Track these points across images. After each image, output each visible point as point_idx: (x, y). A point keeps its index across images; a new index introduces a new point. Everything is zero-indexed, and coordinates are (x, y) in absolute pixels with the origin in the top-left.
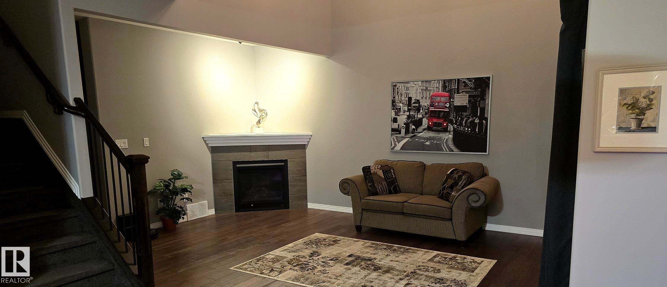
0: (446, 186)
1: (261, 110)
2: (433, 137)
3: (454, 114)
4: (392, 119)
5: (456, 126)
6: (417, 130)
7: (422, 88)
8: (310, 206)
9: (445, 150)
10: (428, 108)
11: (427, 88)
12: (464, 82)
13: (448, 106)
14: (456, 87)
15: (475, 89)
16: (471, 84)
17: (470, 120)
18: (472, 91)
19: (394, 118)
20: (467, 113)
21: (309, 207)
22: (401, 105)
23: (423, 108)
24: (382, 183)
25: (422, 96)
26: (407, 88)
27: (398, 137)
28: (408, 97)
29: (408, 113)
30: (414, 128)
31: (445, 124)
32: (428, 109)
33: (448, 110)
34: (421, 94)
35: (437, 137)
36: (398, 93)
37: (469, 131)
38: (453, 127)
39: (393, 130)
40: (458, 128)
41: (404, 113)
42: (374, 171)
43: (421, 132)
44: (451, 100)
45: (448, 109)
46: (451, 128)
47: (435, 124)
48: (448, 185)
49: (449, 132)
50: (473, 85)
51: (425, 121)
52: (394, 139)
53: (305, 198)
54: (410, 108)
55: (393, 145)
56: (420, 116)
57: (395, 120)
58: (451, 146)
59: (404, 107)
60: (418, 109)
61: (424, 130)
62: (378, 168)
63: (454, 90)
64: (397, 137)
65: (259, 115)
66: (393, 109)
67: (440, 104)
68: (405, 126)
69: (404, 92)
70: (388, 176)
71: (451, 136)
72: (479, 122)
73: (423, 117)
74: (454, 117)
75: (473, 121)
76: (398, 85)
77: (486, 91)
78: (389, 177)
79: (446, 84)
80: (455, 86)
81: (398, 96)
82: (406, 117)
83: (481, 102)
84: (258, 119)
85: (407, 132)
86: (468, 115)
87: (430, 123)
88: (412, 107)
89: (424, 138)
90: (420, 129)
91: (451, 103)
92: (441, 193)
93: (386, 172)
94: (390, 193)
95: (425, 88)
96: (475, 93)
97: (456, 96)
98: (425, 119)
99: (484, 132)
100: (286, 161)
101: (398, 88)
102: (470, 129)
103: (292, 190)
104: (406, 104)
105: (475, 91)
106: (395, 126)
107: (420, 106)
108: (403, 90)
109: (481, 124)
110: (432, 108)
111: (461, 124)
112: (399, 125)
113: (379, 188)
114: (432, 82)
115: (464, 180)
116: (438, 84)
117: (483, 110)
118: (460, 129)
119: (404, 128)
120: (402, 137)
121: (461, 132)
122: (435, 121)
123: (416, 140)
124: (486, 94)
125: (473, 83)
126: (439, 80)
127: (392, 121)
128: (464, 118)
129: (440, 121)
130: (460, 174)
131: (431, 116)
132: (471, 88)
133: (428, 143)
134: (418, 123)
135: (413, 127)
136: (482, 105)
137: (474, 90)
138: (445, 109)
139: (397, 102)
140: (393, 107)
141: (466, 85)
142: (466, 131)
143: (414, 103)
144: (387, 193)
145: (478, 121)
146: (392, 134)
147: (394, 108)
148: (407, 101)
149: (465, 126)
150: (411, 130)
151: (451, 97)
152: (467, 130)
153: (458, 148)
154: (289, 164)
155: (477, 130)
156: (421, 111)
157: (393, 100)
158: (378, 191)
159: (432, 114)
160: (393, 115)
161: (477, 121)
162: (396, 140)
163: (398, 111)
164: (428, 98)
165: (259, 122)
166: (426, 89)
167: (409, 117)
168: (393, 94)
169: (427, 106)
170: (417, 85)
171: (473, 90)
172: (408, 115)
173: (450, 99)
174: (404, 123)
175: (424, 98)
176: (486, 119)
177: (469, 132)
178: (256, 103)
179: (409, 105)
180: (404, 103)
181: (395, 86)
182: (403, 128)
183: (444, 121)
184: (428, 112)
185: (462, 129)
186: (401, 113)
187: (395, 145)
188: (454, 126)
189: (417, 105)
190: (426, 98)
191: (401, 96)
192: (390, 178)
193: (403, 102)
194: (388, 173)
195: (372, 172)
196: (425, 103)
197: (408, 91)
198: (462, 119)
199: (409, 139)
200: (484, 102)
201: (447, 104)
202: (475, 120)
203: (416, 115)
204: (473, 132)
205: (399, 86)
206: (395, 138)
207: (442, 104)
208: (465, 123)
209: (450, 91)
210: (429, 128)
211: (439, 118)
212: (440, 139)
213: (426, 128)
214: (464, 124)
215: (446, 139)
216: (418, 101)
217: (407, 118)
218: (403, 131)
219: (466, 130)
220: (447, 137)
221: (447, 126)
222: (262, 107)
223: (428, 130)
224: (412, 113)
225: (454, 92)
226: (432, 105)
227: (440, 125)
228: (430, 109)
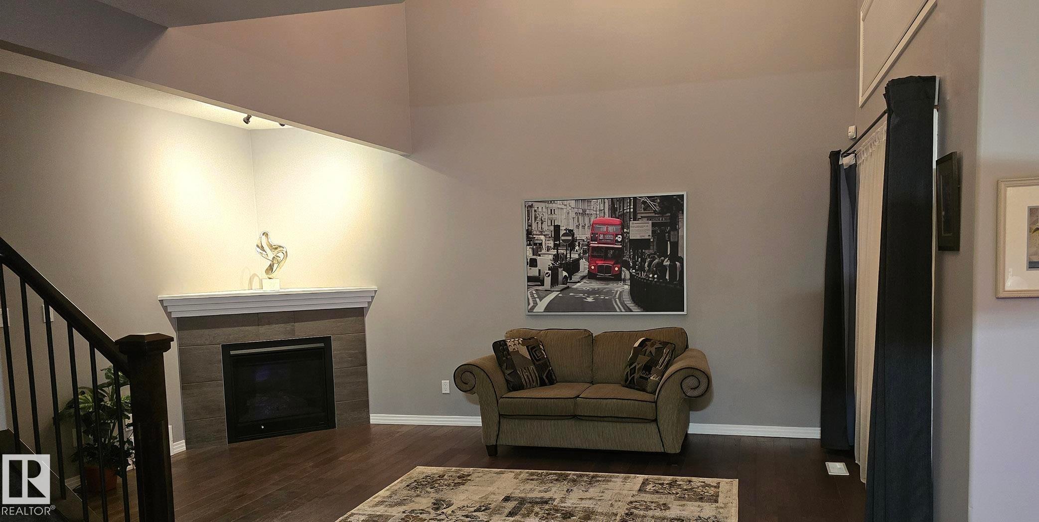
0: (636, 366)
1: (274, 247)
2: (598, 289)
3: (630, 253)
4: (528, 261)
5: (634, 271)
6: (571, 279)
7: (576, 210)
8: (375, 419)
9: (618, 310)
10: (588, 242)
11: (584, 211)
12: (644, 203)
13: (620, 240)
14: (632, 210)
15: (662, 213)
16: (655, 205)
17: (656, 261)
18: (657, 217)
19: (531, 259)
20: (651, 251)
21: (372, 422)
22: (542, 237)
23: (579, 242)
24: (528, 367)
25: (577, 224)
26: (551, 210)
27: (539, 290)
28: (553, 225)
29: (555, 252)
30: (566, 276)
31: (616, 269)
32: (588, 245)
33: (621, 246)
34: (576, 220)
35: (605, 289)
36: (536, 218)
37: (654, 278)
38: (630, 272)
39: (530, 279)
40: (637, 274)
41: (548, 251)
42: (514, 349)
43: (579, 282)
44: (625, 230)
45: (621, 245)
46: (626, 274)
47: (600, 269)
48: (640, 365)
49: (624, 280)
50: (658, 207)
51: (584, 265)
52: (532, 294)
53: (364, 406)
54: (558, 242)
55: (532, 304)
56: (575, 256)
57: (533, 263)
58: (628, 302)
59: (547, 242)
60: (571, 245)
61: (583, 278)
62: (519, 343)
63: (628, 215)
64: (537, 290)
65: (271, 255)
66: (528, 245)
67: (607, 237)
68: (550, 272)
69: (546, 216)
70: (537, 355)
71: (627, 287)
72: (670, 264)
73: (580, 258)
74: (630, 257)
75: (660, 264)
76: (536, 205)
77: (678, 216)
78: (538, 357)
79: (615, 205)
80: (630, 208)
81: (537, 223)
82: (551, 257)
83: (672, 233)
84: (269, 263)
85: (554, 282)
86: (652, 254)
87: (593, 267)
88: (561, 241)
89: (584, 292)
90: (576, 277)
91: (625, 235)
92: (630, 379)
93: (532, 349)
94: (543, 384)
95: (581, 211)
96: (662, 220)
97: (632, 223)
98: (584, 260)
99: (678, 279)
100: (327, 340)
101: (535, 211)
102: (656, 276)
103: (340, 393)
104: (552, 236)
105: (662, 217)
106: (534, 272)
107: (574, 240)
108: (544, 213)
109: (673, 267)
110: (593, 242)
111: (642, 269)
112: (539, 270)
113: (524, 376)
114: (592, 202)
115: (667, 355)
116: (602, 205)
117: (675, 246)
118: (641, 275)
119: (549, 276)
120: (546, 290)
121: (642, 280)
122: (600, 263)
123: (571, 294)
124: (678, 222)
125: (659, 203)
126: (604, 199)
127: (527, 264)
128: (646, 259)
129: (610, 263)
130: (658, 345)
131: (593, 256)
132: (655, 212)
133: (590, 300)
134: (573, 267)
135: (565, 274)
136: (673, 238)
137: (659, 215)
138: (616, 244)
139: (535, 233)
140: (528, 240)
141: (647, 207)
142: (650, 279)
143: (564, 235)
144: (537, 384)
145: (668, 263)
146: (528, 285)
147: (530, 243)
148: (552, 231)
149: (649, 271)
150: (560, 278)
151: (624, 225)
152: (651, 278)
153: (639, 306)
154: (334, 345)
155: (667, 277)
156: (577, 248)
157: (527, 230)
158: (524, 382)
159: (594, 253)
160: (530, 254)
161: (667, 263)
162: (536, 296)
163: (537, 248)
164: (586, 226)
165: (271, 268)
166: (584, 213)
167: (556, 257)
168: (528, 220)
169: (585, 240)
170: (568, 206)
171: (658, 214)
172: (554, 255)
173: (623, 229)
174: (549, 268)
175: (580, 226)
176: (681, 260)
177: (656, 280)
178: (263, 234)
179: (556, 237)
180: (547, 235)
181: (531, 206)
182: (547, 275)
183: (614, 264)
184: (588, 249)
185: (644, 275)
186: (543, 252)
187: (536, 304)
188: (631, 271)
189: (570, 238)
190: (584, 227)
191: (542, 223)
192: (540, 360)
193: (546, 233)
194: (536, 350)
195: (510, 349)
196: (583, 235)
197: (554, 216)
198: (644, 261)
199: (559, 294)
200: (676, 233)
201: (619, 236)
202: (663, 261)
203: (568, 256)
204: (661, 281)
205: (538, 208)
206: (534, 292)
207: (612, 237)
208: (649, 266)
209: (622, 216)
210: (591, 276)
211: (606, 258)
212: (609, 292)
213: (587, 274)
214: (647, 268)
215: (619, 292)
216: (570, 232)
217: (553, 258)
218: (548, 281)
219: (650, 277)
220: (620, 289)
221: (620, 271)
222: (275, 241)
223: (589, 279)
224: (562, 251)
225: (628, 217)
226: (594, 239)
227: (608, 269)
228: (591, 245)
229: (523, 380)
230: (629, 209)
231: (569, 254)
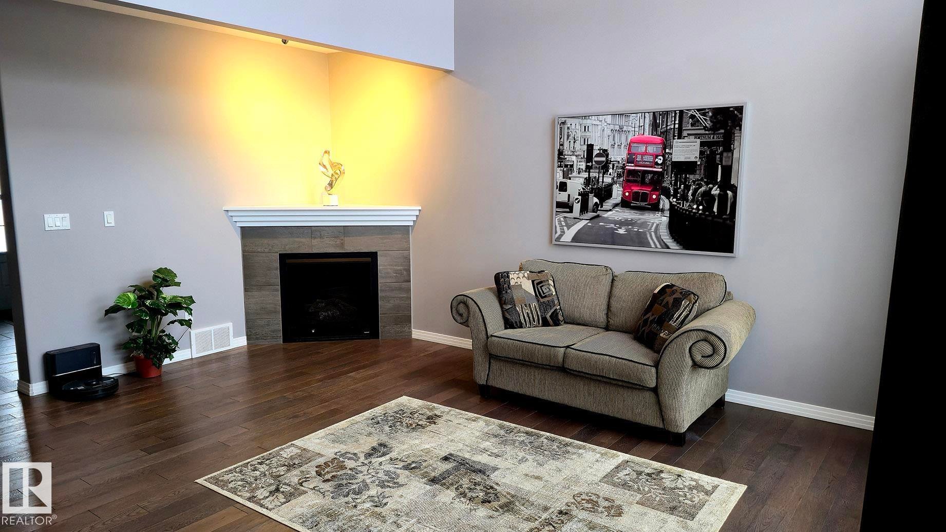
0: (649, 318)
1: (334, 165)
2: (632, 220)
3: (671, 178)
4: (558, 185)
5: (675, 200)
6: (602, 207)
7: (612, 127)
8: (418, 334)
9: (653, 246)
10: (624, 164)
11: (621, 128)
12: (693, 117)
13: (660, 162)
14: (677, 126)
15: (714, 129)
16: (705, 120)
17: (703, 189)
18: (706, 134)
19: (560, 182)
20: (697, 177)
21: (414, 336)
22: (574, 158)
23: (613, 164)
24: (529, 304)
25: (613, 143)
26: (585, 127)
27: (567, 217)
28: (586, 144)
29: (586, 175)
30: (596, 202)
31: (654, 197)
32: (623, 168)
33: (661, 170)
34: (611, 138)
35: (640, 219)
36: (568, 136)
37: (699, 210)
38: (670, 202)
39: (560, 205)
40: (680, 204)
41: (579, 173)
42: (517, 282)
43: (610, 210)
44: (667, 151)
45: (661, 168)
46: (665, 203)
47: (636, 196)
48: (654, 317)
49: (663, 211)
50: (709, 122)
51: (617, 192)
52: (560, 221)
53: (405, 319)
54: (590, 164)
55: (559, 233)
56: (608, 180)
57: (563, 187)
58: (666, 237)
59: (579, 164)
60: (605, 168)
61: (616, 205)
62: (524, 276)
63: (672, 132)
64: (565, 217)
65: (331, 172)
66: (559, 167)
67: (646, 158)
68: (580, 197)
69: (579, 134)
70: (543, 292)
71: (665, 220)
72: (719, 194)
73: (614, 182)
74: (671, 183)
75: (707, 193)
76: (569, 121)
77: (734, 134)
78: (544, 294)
79: (658, 119)
80: (675, 124)
81: (570, 142)
82: (582, 181)
83: (725, 154)
85: (584, 209)
86: (698, 180)
87: (627, 194)
88: (594, 163)
89: (615, 222)
90: (608, 204)
91: (667, 156)
92: (641, 331)
93: (538, 284)
94: (545, 323)
95: (617, 128)
96: (713, 138)
97: (676, 142)
98: (618, 185)
99: (728, 213)
100: (374, 255)
101: (568, 128)
102: (701, 207)
103: (384, 305)
104: (584, 156)
105: (714, 134)
106: (562, 197)
107: (608, 162)
108: (577, 131)
109: (723, 198)
110: (630, 165)
111: (684, 198)
112: (569, 195)
113: (523, 312)
114: (631, 117)
115: (686, 308)
116: (642, 121)
117: (728, 171)
118: (683, 206)
119: (578, 202)
120: (575, 218)
121: (684, 212)
122: (636, 189)
123: (600, 224)
124: (734, 141)
125: (711, 117)
126: (645, 113)
127: (557, 188)
128: (690, 185)
129: (647, 190)
130: (677, 295)
131: (628, 181)
132: (705, 128)
133: (622, 231)
134: (605, 193)
135: (596, 200)
136: (725, 161)
137: (710, 132)
138: (655, 167)
139: (566, 153)
140: (559, 161)
141: (695, 122)
142: (694, 211)
143: (598, 155)
144: (539, 324)
145: (718, 192)
146: (556, 211)
147: (561, 164)
148: (584, 151)
149: (693, 201)
150: (591, 205)
151: (666, 145)
152: (696, 209)
153: (677, 243)
154: (381, 261)
155: (715, 209)
156: (611, 171)
157: (559, 150)
158: (523, 321)
159: (632, 177)
160: (559, 177)
161: (715, 191)
162: (563, 224)
163: (568, 170)
164: (623, 146)
165: (331, 185)
166: (621, 130)
167: (588, 181)
168: (560, 139)
169: (620, 162)
170: (603, 121)
171: (708, 131)
172: (586, 178)
173: (664, 149)
174: (579, 193)
175: (616, 146)
176: (734, 189)
177: (700, 212)
178: (326, 152)
179: (589, 158)
180: (579, 155)
181: (564, 123)
182: (576, 201)
183: (651, 191)
184: (623, 173)
185: (686, 206)
186: (575, 174)
187: (563, 232)
188: (671, 200)
189: (604, 159)
190: (619, 146)
191: (574, 142)
192: (546, 296)
193: (578, 153)
194: (543, 286)
195: (512, 283)
196: (618, 155)
197: (588, 134)
198: (687, 188)
199: (588, 223)
200: (730, 154)
201: (659, 157)
202: (711, 189)
203: (601, 180)
204: (707, 213)
205: (571, 124)
206: (562, 219)
207: (651, 159)
208: (693, 195)
209: (665, 133)
210: (625, 204)
211: (643, 183)
212: (644, 224)
213: (620, 202)
214: (690, 197)
215: (655, 225)
216: (605, 153)
217: (584, 182)
218: (577, 207)
219: (693, 209)
220: (657, 222)
221: (658, 200)
222: (335, 159)
223: (622, 207)
225: (672, 135)
226: (630, 160)
227: (644, 197)
228: (627, 167)
229: (522, 317)
230: (672, 124)
231: (602, 178)
